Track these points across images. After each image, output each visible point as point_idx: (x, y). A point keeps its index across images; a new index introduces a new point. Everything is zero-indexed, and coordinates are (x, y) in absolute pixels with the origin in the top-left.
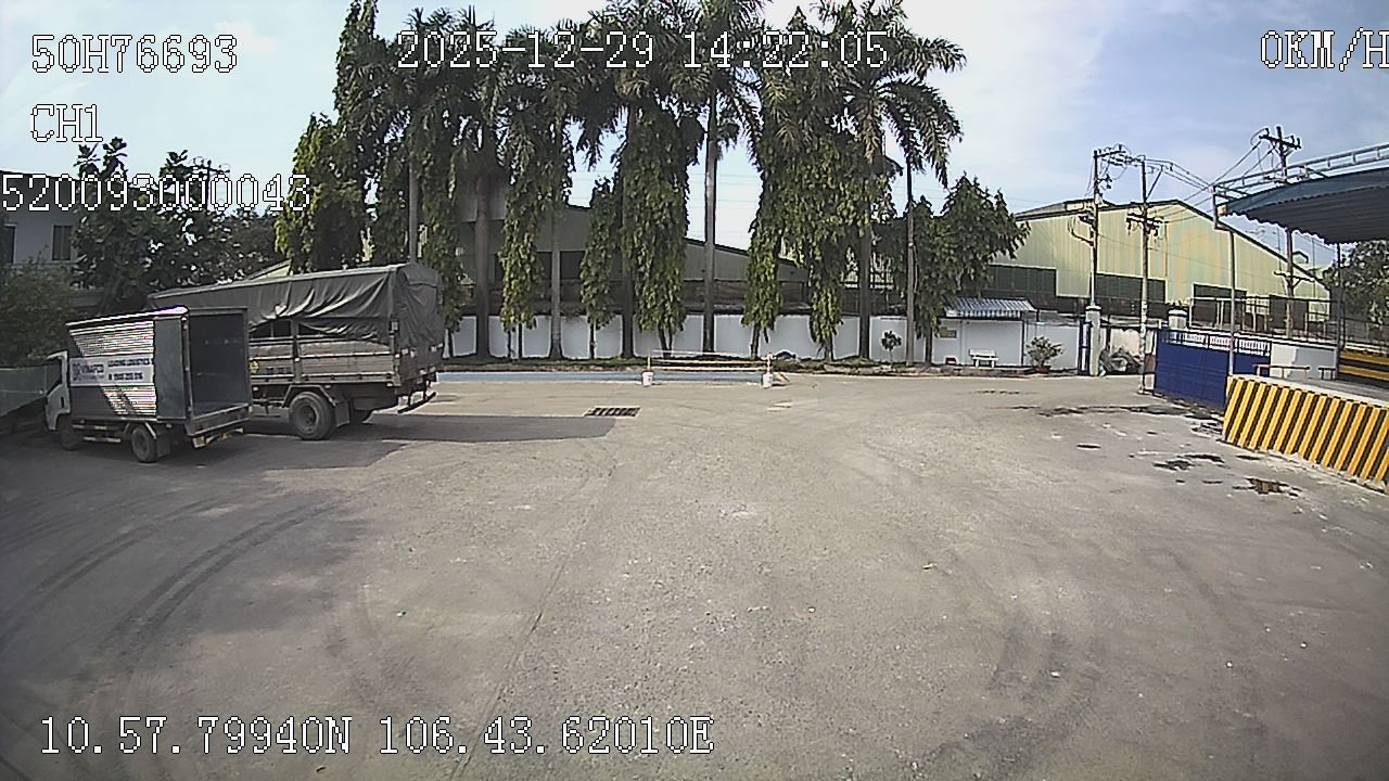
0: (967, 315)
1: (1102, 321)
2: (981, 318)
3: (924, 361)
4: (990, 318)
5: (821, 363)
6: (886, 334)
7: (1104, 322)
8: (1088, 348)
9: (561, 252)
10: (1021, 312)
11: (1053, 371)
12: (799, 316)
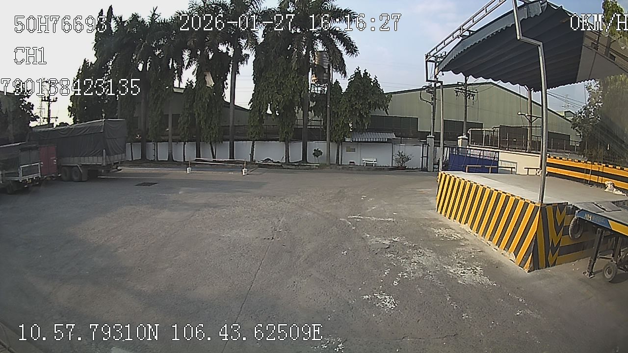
0: (357, 140)
2: (365, 142)
3: (335, 163)
6: (315, 150)
8: (427, 157)
9: (173, 115)
11: (408, 169)
12: (275, 142)
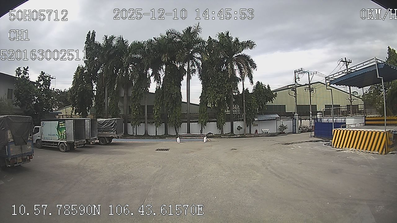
0: (260, 119)
1: (299, 118)
2: (264, 120)
3: (249, 133)
4: (267, 120)
5: (220, 135)
6: (238, 126)
7: (300, 118)
8: (295, 126)
9: (147, 106)
10: (276, 118)
11: (286, 133)
12: (213, 123)
